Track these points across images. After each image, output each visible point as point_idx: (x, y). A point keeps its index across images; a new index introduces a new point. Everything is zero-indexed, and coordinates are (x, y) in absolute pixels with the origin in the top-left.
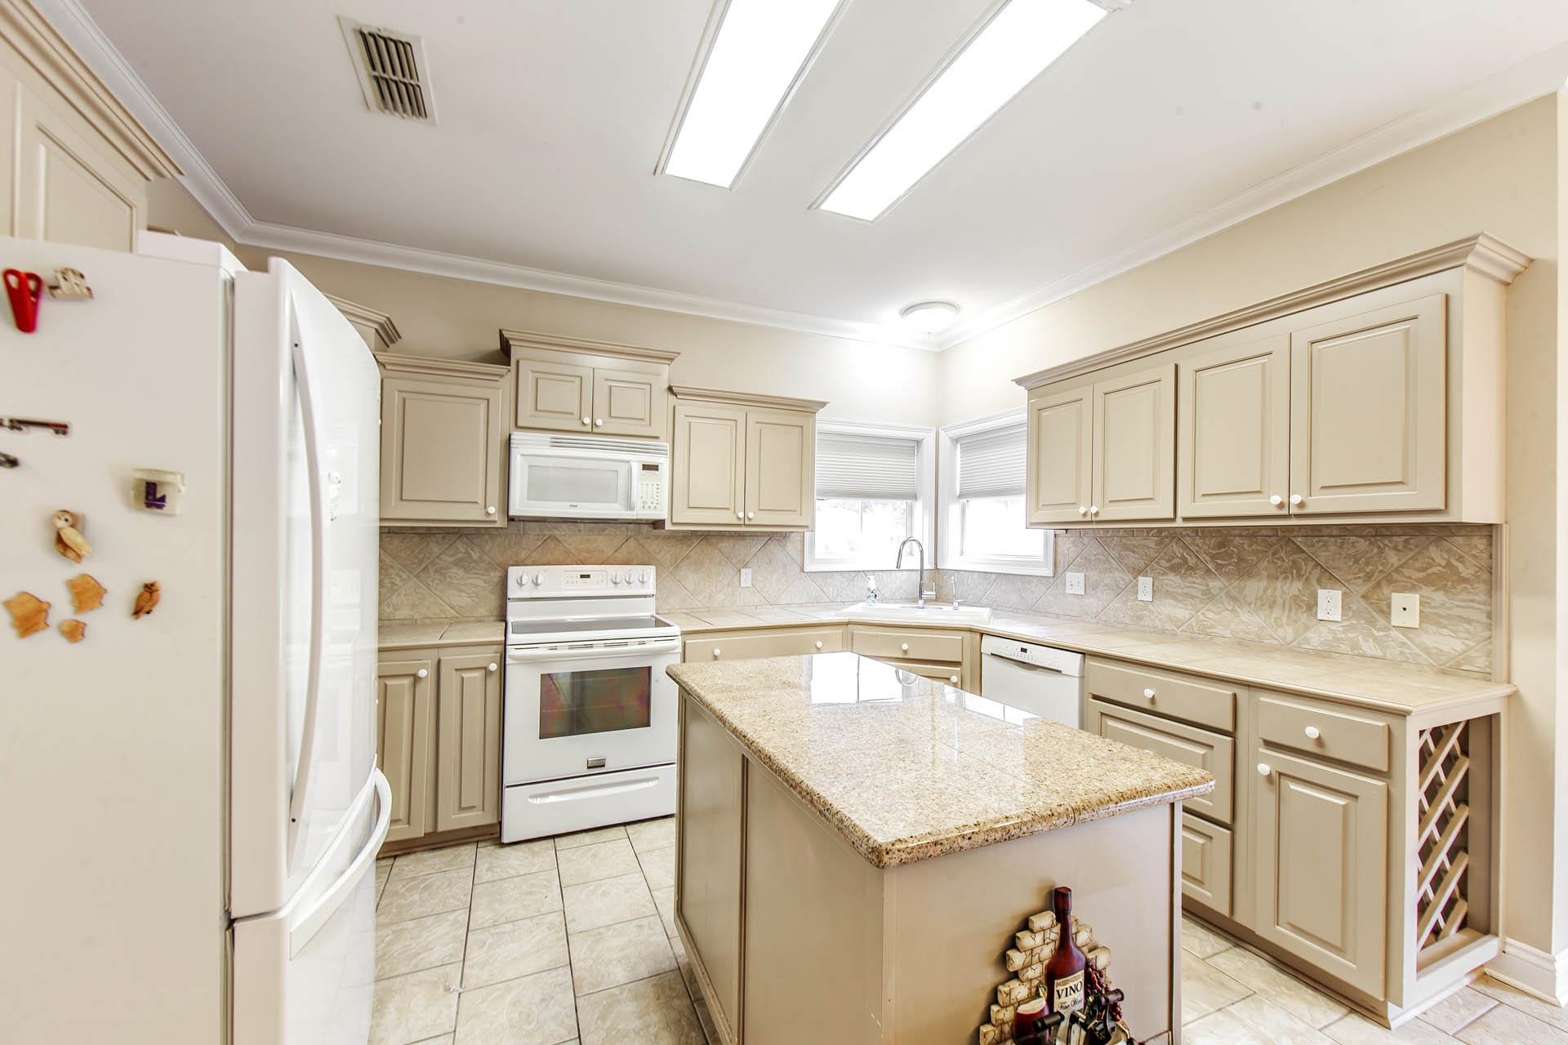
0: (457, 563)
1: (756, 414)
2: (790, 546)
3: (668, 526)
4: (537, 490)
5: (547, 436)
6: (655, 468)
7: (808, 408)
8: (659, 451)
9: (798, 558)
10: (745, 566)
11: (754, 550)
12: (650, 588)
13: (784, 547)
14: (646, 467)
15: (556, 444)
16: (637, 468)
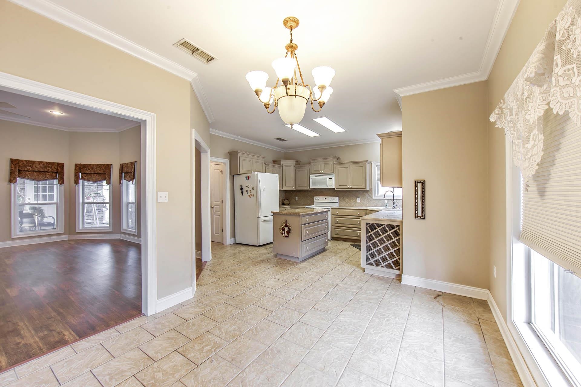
0: (309, 196)
1: (352, 165)
2: (369, 193)
3: (336, 189)
4: (314, 184)
5: (315, 175)
6: (331, 179)
7: (365, 162)
8: (332, 175)
9: (371, 196)
10: (358, 197)
11: (360, 194)
12: (337, 201)
13: (367, 193)
14: (330, 179)
15: (316, 176)
16: (328, 179)
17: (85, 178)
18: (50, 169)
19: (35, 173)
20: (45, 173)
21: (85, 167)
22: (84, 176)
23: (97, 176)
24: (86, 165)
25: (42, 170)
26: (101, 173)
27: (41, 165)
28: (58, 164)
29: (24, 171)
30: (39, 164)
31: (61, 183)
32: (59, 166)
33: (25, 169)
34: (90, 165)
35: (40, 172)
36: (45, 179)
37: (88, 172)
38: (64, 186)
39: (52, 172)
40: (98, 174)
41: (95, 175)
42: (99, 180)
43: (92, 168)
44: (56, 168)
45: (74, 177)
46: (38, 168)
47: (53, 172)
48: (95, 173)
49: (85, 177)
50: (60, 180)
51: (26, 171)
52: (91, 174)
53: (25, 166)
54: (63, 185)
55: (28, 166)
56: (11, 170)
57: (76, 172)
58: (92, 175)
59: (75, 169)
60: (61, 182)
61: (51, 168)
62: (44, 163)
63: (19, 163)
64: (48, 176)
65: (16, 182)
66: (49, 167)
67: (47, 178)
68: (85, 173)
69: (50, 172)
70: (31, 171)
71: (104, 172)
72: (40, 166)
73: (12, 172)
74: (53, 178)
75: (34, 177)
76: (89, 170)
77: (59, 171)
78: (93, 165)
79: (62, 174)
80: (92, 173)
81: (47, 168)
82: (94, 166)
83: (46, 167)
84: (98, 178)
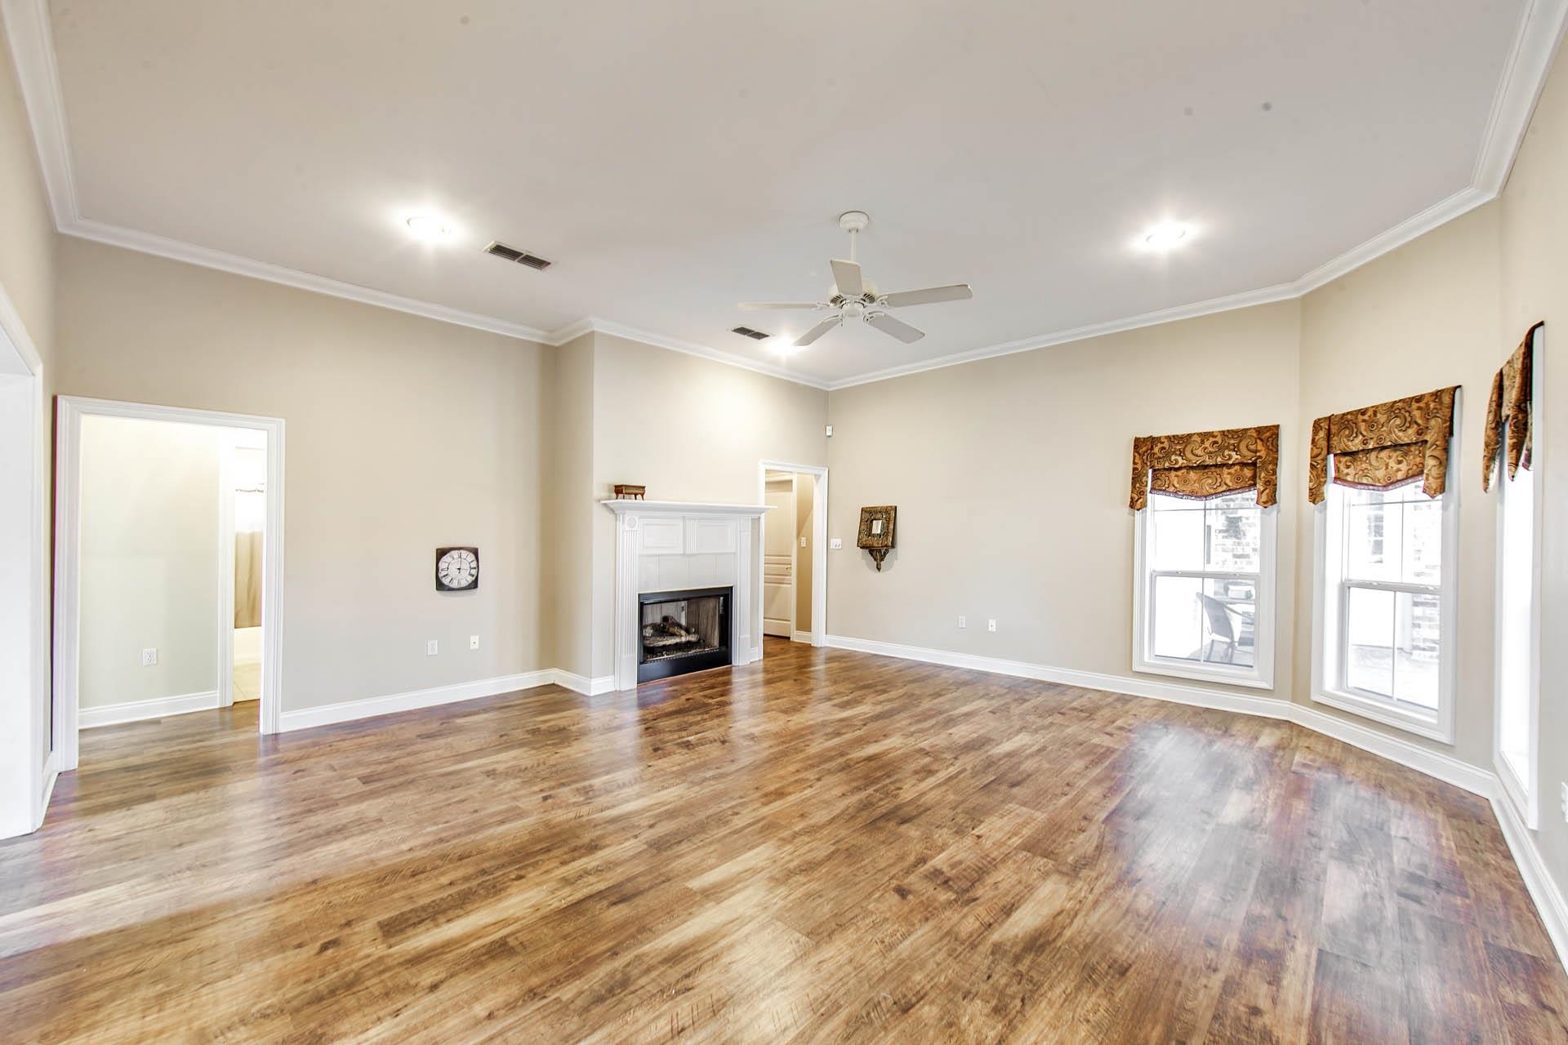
17: (1347, 474)
18: (1233, 454)
19: (1192, 473)
20: (1218, 470)
21: (1346, 428)
22: (1342, 467)
23: (1390, 457)
24: (1349, 417)
25: (1209, 462)
26: (1407, 441)
27: (1207, 444)
28: (1259, 430)
29: (1165, 469)
30: (1203, 442)
31: (1265, 503)
32: (1262, 440)
33: (1167, 465)
34: (1363, 412)
35: (1204, 467)
36: (1220, 489)
37: (1355, 444)
38: (1278, 512)
39: (1238, 464)
40: (1395, 446)
41: (1384, 454)
42: (1400, 475)
43: (1371, 425)
44: (1253, 447)
45: (1309, 474)
46: (1199, 454)
47: (1243, 465)
48: (1383, 448)
49: (1346, 471)
50: (1263, 492)
51: (1170, 469)
52: (1367, 452)
53: (1168, 455)
54: (1275, 506)
55: (1174, 453)
56: (1134, 469)
57: (1316, 451)
58: (1373, 455)
59: (1313, 441)
60: (1264, 498)
61: (1236, 449)
62: (1215, 437)
63: (1152, 448)
64: (1228, 482)
65: (1144, 505)
66: (1232, 447)
67: (1224, 488)
68: (1345, 454)
69: (1233, 464)
70: (1180, 468)
71: (1419, 433)
72: (1205, 448)
73: (1137, 478)
74: (1242, 484)
75: (1188, 489)
76: (1360, 437)
77: (1260, 457)
78: (1375, 410)
79: (1270, 467)
80: (1371, 447)
81: (1226, 452)
82: (1379, 415)
83: (1221, 449)
84: (1396, 467)
